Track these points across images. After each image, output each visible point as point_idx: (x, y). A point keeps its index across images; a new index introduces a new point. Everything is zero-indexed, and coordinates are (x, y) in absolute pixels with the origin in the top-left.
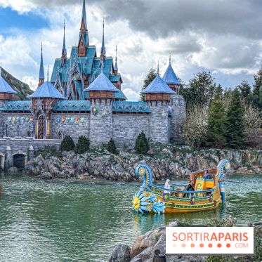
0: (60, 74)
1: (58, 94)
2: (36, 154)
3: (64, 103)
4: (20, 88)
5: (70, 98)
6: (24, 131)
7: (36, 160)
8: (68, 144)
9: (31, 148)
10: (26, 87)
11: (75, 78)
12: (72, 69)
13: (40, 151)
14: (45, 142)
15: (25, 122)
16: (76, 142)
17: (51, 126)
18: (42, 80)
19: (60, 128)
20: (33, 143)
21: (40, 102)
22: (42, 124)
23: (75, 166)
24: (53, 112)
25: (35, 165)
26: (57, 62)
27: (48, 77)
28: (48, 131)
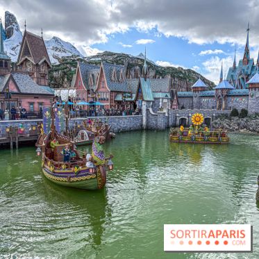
0: (232, 76)
1: (230, 86)
2: (216, 118)
3: (234, 91)
4: (209, 84)
5: (237, 88)
6: (211, 106)
7: (217, 121)
8: (235, 113)
9: (214, 115)
10: (213, 83)
11: (240, 77)
12: (238, 72)
13: (219, 116)
14: (222, 111)
15: (211, 102)
16: (239, 112)
17: (226, 104)
18: (221, 79)
19: (231, 104)
20: (215, 112)
21: (220, 91)
22: (221, 103)
23: (239, 125)
24: (227, 96)
25: (216, 123)
26: (230, 69)
27: (225, 78)
28: (224, 106)
